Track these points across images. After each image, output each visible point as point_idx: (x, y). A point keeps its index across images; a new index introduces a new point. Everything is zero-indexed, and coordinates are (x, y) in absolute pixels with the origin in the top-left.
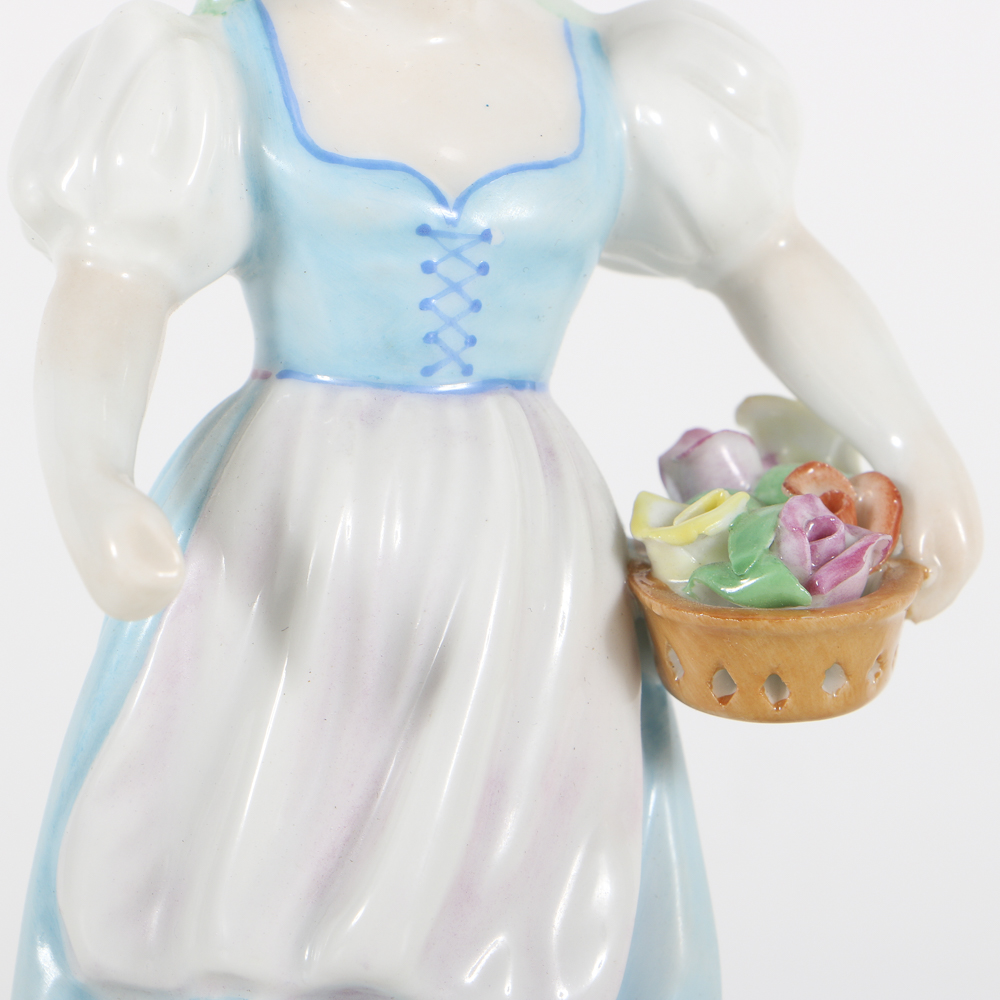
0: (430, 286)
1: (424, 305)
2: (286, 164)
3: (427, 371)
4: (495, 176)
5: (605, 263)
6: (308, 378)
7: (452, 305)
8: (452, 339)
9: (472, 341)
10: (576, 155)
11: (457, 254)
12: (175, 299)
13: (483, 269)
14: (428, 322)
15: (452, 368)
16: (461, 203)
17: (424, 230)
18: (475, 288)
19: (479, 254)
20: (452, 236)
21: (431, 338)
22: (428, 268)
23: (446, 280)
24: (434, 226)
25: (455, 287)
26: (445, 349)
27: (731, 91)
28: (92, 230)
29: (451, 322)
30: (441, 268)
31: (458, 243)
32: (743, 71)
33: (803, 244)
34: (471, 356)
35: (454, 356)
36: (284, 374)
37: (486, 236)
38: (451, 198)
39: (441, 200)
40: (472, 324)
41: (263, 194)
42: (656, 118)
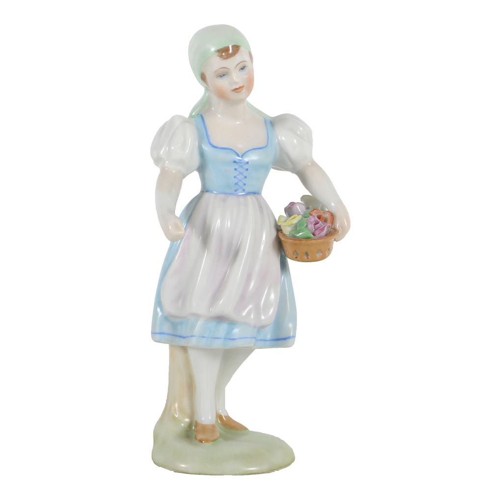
0: (236, 173)
1: (235, 177)
2: (206, 148)
3: (236, 191)
4: (250, 150)
5: (273, 168)
6: (212, 192)
7: (240, 177)
8: (241, 184)
9: (245, 184)
10: (266, 146)
11: (241, 167)
12: (184, 176)
13: (247, 170)
14: (236, 181)
15: (241, 190)
16: (242, 156)
17: (235, 162)
18: (245, 173)
19: (246, 167)
20: (241, 163)
21: (236, 184)
22: (236, 169)
23: (239, 172)
24: (237, 161)
25: (241, 173)
26: (239, 186)
27: (299, 133)
28: (167, 162)
29: (240, 181)
30: (238, 170)
31: (242, 164)
32: (301, 129)
33: (314, 164)
34: (245, 187)
35: (241, 188)
36: (207, 191)
37: (248, 163)
38: (240, 155)
39: (238, 156)
40: (244, 181)
41: (202, 154)
42: (283, 138)
